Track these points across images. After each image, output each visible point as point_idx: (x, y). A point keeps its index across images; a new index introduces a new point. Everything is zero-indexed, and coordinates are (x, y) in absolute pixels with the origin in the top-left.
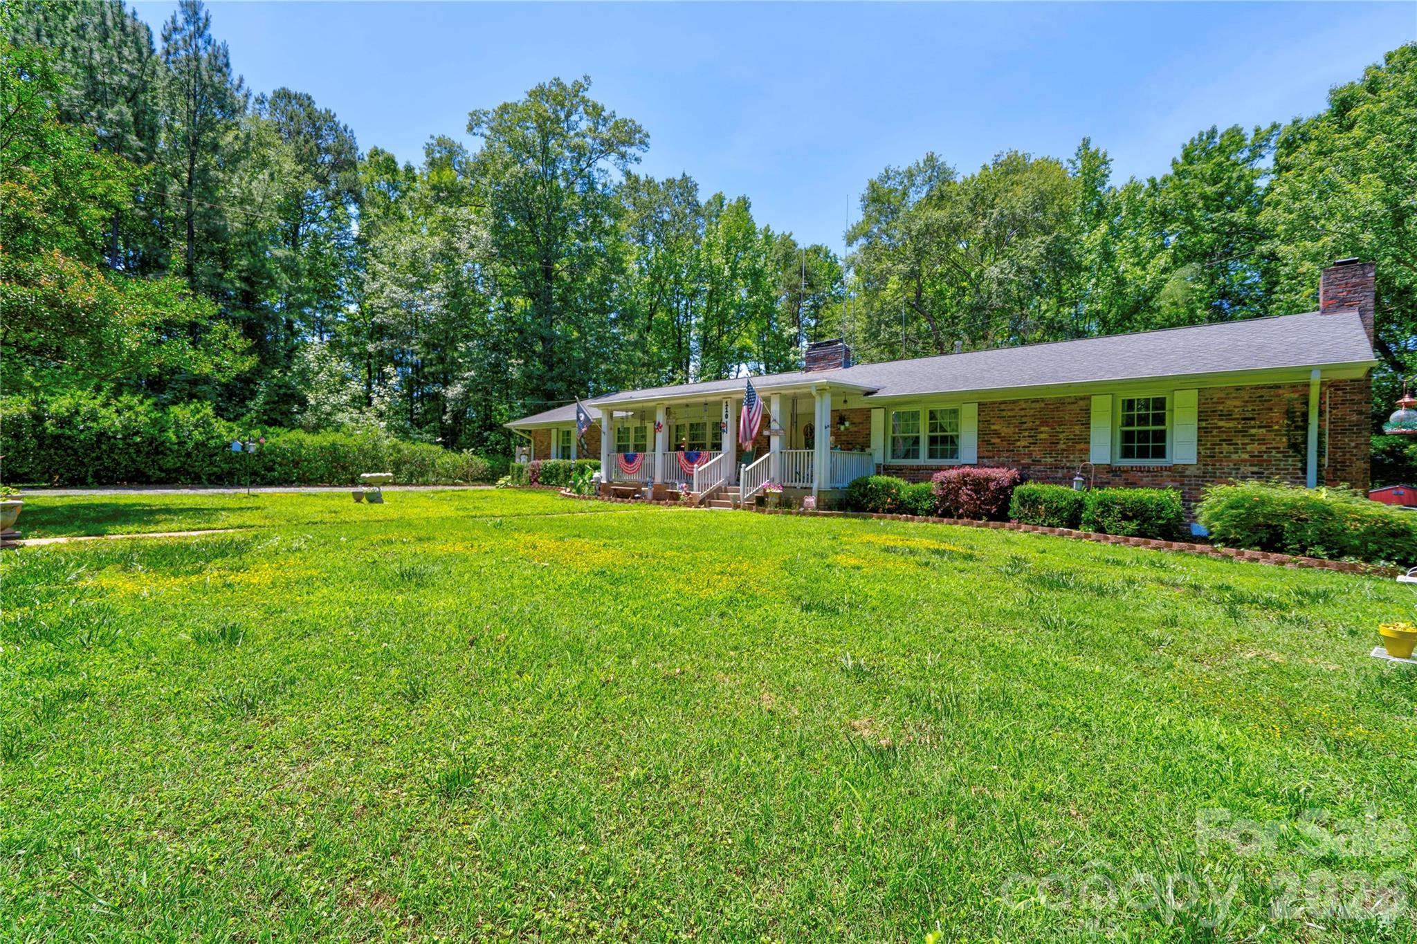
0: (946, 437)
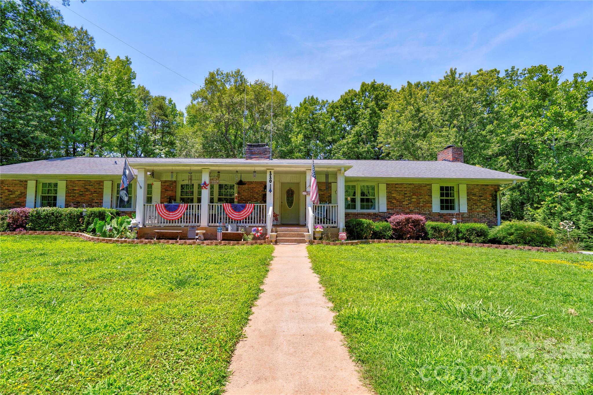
0: (369, 199)
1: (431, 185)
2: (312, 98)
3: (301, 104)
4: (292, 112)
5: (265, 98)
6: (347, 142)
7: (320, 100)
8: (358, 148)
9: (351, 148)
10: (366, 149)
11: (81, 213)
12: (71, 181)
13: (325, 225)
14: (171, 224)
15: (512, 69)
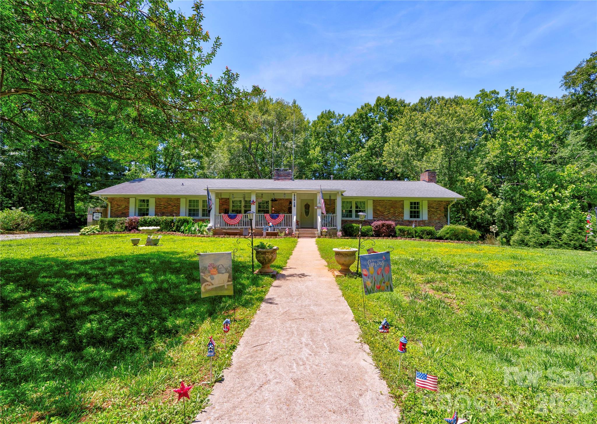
0: (361, 210)
1: (403, 201)
2: (329, 112)
3: (318, 117)
4: (310, 125)
5: (285, 118)
6: (361, 155)
7: (337, 114)
8: (371, 161)
9: (365, 160)
10: (378, 162)
11: (172, 220)
12: (158, 198)
13: (329, 228)
14: (230, 227)
15: (512, 89)
